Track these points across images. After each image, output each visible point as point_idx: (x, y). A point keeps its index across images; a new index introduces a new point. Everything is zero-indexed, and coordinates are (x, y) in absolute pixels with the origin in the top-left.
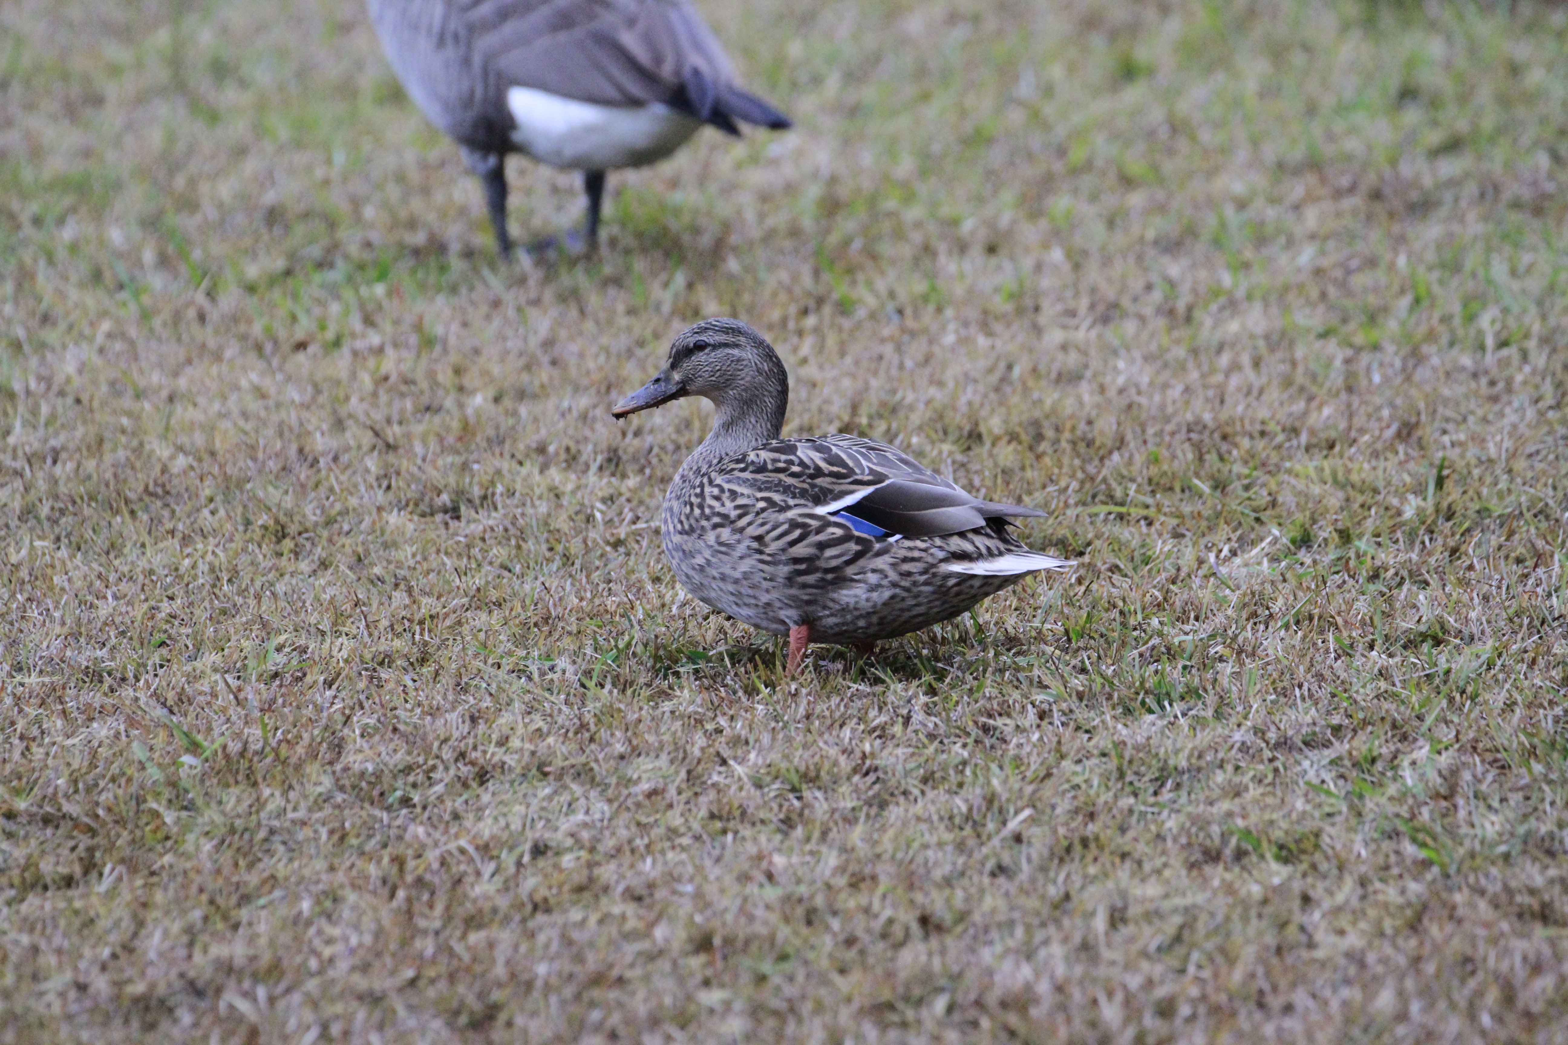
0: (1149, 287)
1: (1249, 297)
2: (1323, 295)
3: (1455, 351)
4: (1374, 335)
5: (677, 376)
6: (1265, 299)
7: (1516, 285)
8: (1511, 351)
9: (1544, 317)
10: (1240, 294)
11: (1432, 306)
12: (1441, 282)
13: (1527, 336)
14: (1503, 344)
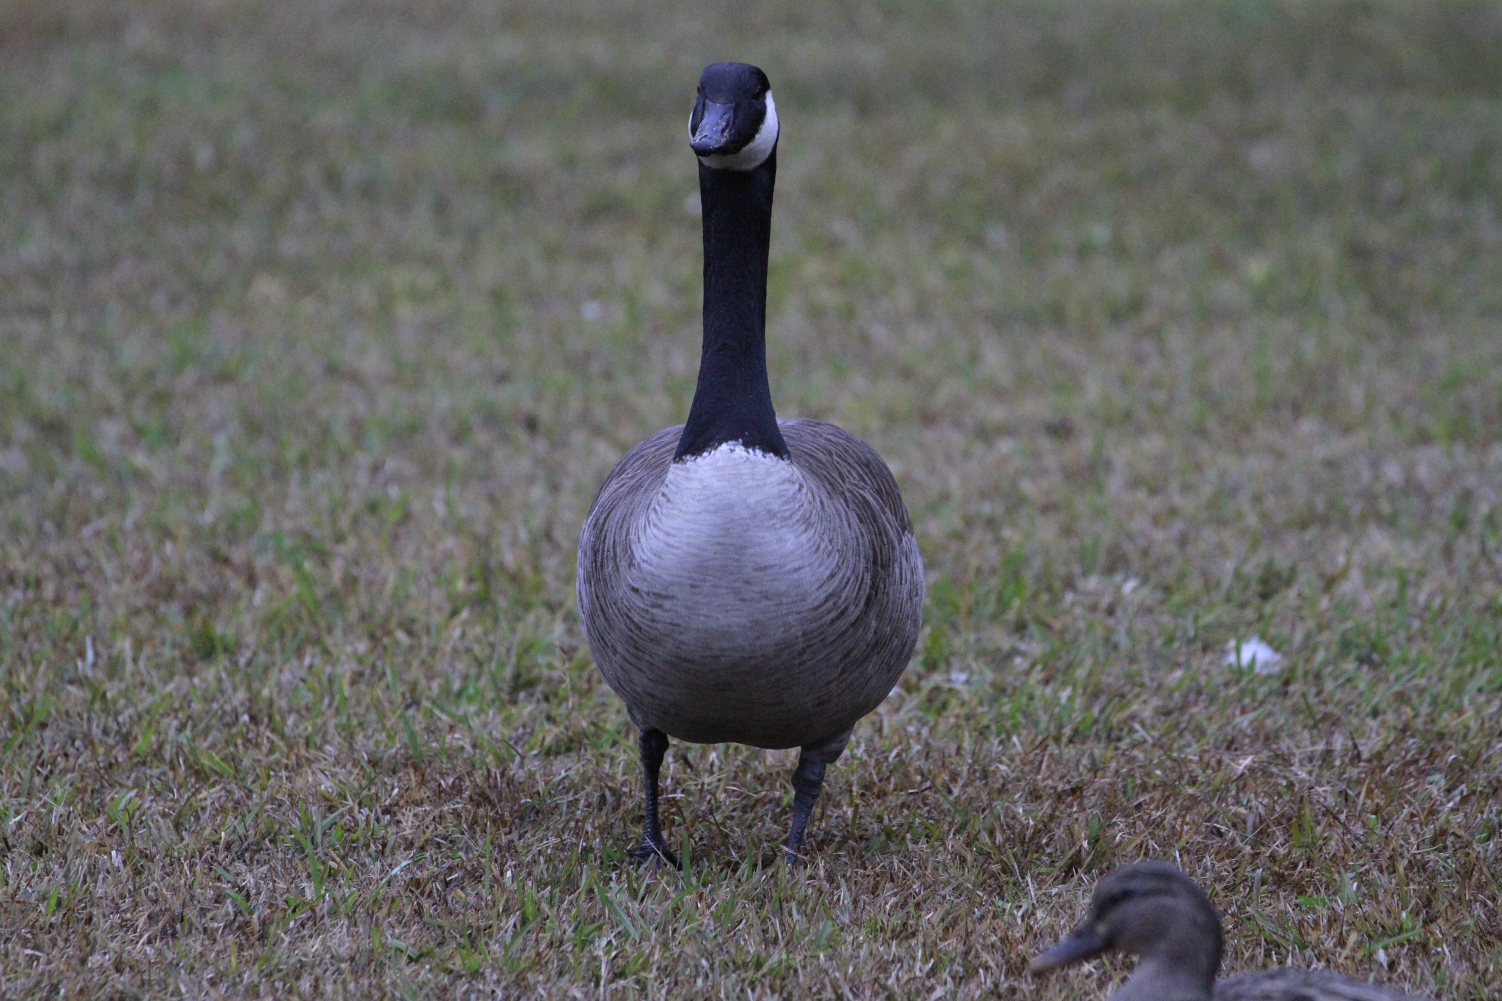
0: (219, 899)
1: (333, 913)
2: (419, 912)
3: (564, 982)
4: (474, 960)
5: (1102, 929)
6: (351, 917)
7: (635, 907)
8: (628, 982)
9: (665, 945)
10: (323, 908)
11: (542, 929)
12: (551, 901)
13: (646, 966)
14: (619, 975)
